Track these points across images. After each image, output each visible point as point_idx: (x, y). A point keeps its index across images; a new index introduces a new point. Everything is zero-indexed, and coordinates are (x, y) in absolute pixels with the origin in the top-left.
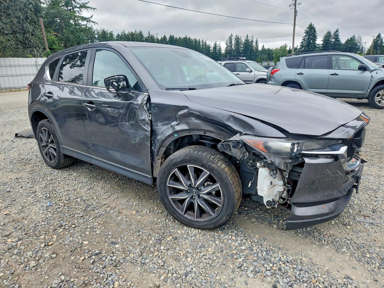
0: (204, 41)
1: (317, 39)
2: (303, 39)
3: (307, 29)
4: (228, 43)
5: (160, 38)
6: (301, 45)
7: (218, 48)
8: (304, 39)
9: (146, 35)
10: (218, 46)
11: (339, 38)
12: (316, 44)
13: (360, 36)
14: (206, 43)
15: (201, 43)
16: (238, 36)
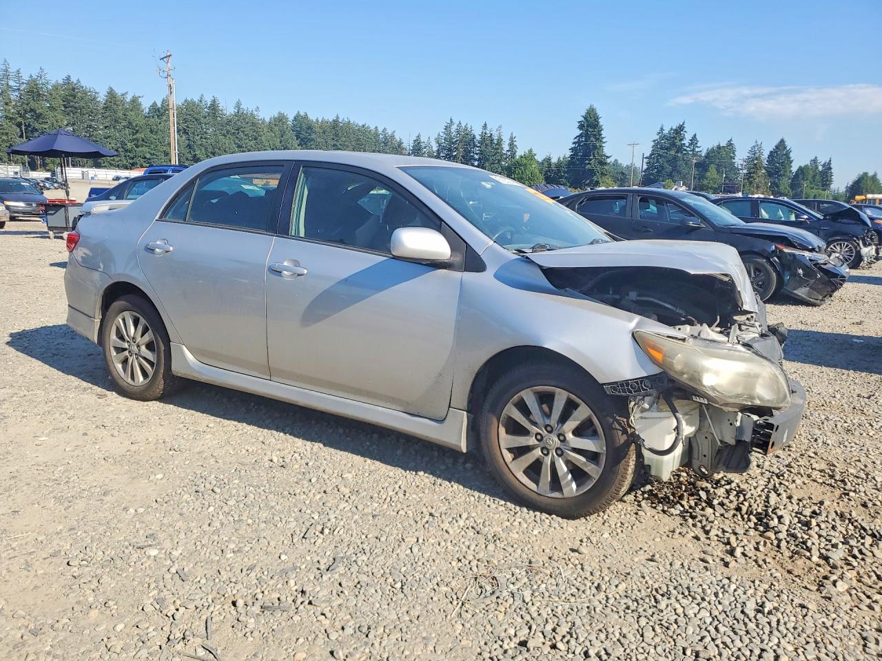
0: (389, 132)
1: (604, 143)
2: (576, 140)
3: (583, 119)
4: (443, 141)
5: (267, 120)
6: (571, 155)
7: (425, 150)
8: (579, 142)
9: (228, 109)
10: (423, 146)
11: (698, 145)
12: (605, 156)
13: (759, 143)
14: (392, 137)
15: (381, 136)
16: (463, 125)
